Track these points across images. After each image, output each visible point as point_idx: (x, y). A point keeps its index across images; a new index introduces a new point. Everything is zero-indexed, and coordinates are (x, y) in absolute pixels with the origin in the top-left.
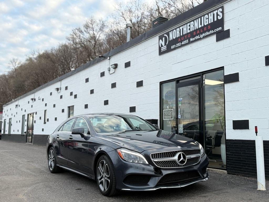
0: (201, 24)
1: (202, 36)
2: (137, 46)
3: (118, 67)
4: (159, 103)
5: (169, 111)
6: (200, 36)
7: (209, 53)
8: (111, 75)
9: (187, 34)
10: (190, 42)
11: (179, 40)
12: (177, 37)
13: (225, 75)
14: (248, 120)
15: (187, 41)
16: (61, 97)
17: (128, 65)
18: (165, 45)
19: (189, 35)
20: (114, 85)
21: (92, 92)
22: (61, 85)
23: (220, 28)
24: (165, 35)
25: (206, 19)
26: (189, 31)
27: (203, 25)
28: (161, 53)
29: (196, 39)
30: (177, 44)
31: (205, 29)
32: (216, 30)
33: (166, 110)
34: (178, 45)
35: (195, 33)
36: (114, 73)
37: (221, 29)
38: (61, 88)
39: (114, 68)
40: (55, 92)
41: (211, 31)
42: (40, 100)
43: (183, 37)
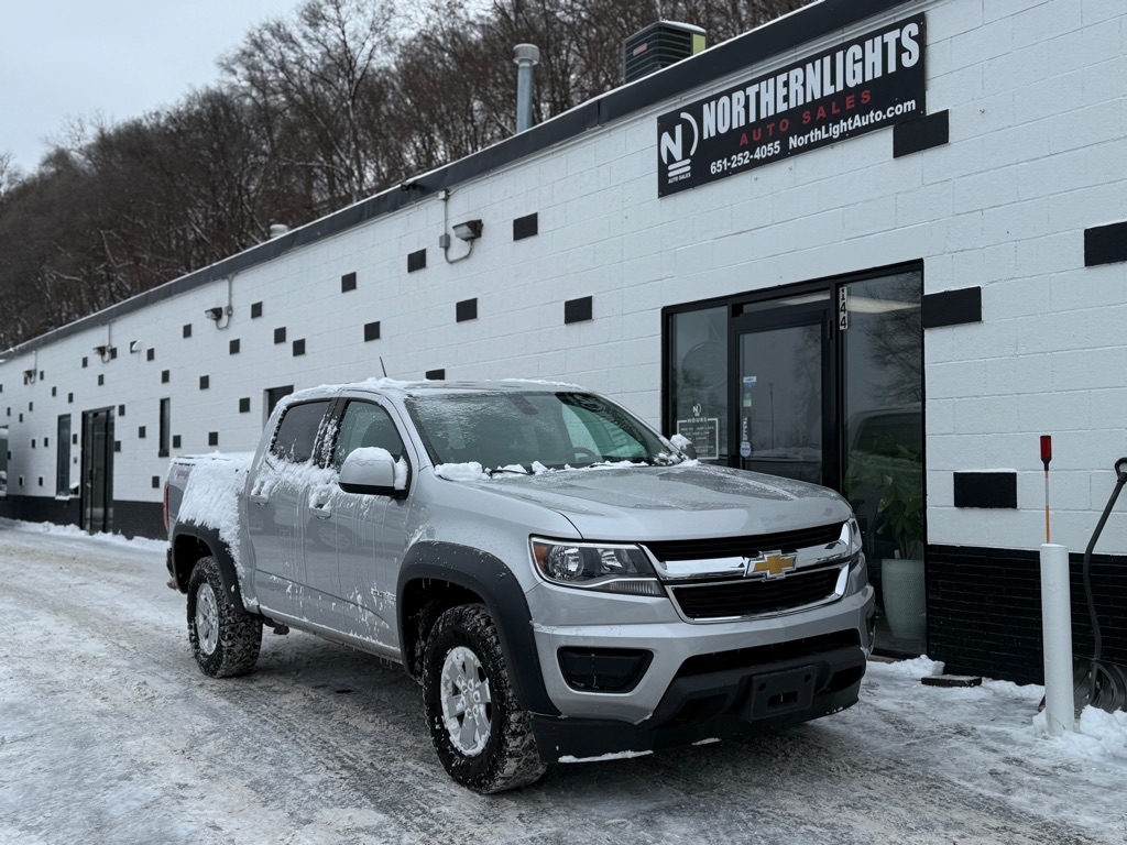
0: (833, 82)
1: (836, 130)
3: (484, 233)
4: (658, 393)
5: (700, 424)
6: (827, 132)
7: (865, 201)
8: (455, 266)
9: (777, 117)
10: (786, 153)
11: (744, 140)
12: (735, 126)
13: (927, 292)
14: (1013, 476)
15: (774, 148)
16: (235, 347)
17: (526, 227)
18: (685, 155)
19: (784, 124)
20: (467, 311)
21: (372, 332)
22: (230, 295)
23: (909, 103)
24: (684, 115)
25: (855, 62)
26: (782, 107)
27: (840, 87)
28: (667, 188)
29: (812, 141)
30: (734, 157)
31: (849, 103)
32: (892, 108)
33: (689, 421)
34: (741, 159)
35: (807, 117)
36: (466, 257)
37: (914, 108)
38: (230, 308)
39: (466, 240)
40: (204, 325)
41: (872, 114)
42: (136, 355)
43: (760, 130)
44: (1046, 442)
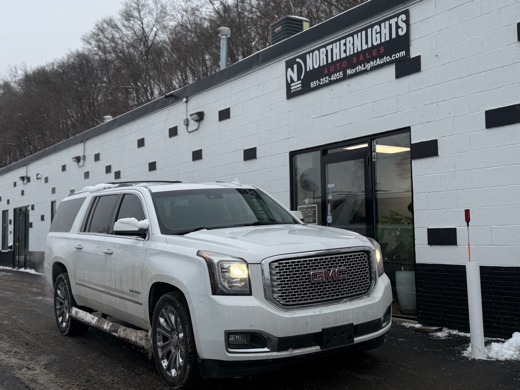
0: (367, 43)
1: (368, 66)
2: (243, 78)
3: (205, 118)
4: (289, 193)
5: (309, 208)
6: (364, 67)
7: (383, 100)
8: (191, 134)
9: (341, 60)
10: (346, 77)
11: (326, 71)
12: (321, 65)
13: (412, 143)
14: (456, 229)
15: (340, 75)
16: (87, 175)
17: (224, 115)
18: (299, 79)
19: (344, 63)
20: (197, 155)
21: (152, 166)
22: (84, 150)
23: (402, 53)
24: (298, 60)
25: (377, 33)
26: (343, 55)
27: (370, 45)
28: (291, 95)
29: (358, 71)
30: (322, 79)
31: (374, 53)
32: (394, 55)
33: (303, 206)
34: (325, 80)
35: (355, 59)
36: (197, 130)
37: (404, 55)
38: (84, 156)
39: (197, 121)
40: (72, 165)
41: (385, 58)
42: (39, 180)
43: (333, 66)
44: (467, 213)
